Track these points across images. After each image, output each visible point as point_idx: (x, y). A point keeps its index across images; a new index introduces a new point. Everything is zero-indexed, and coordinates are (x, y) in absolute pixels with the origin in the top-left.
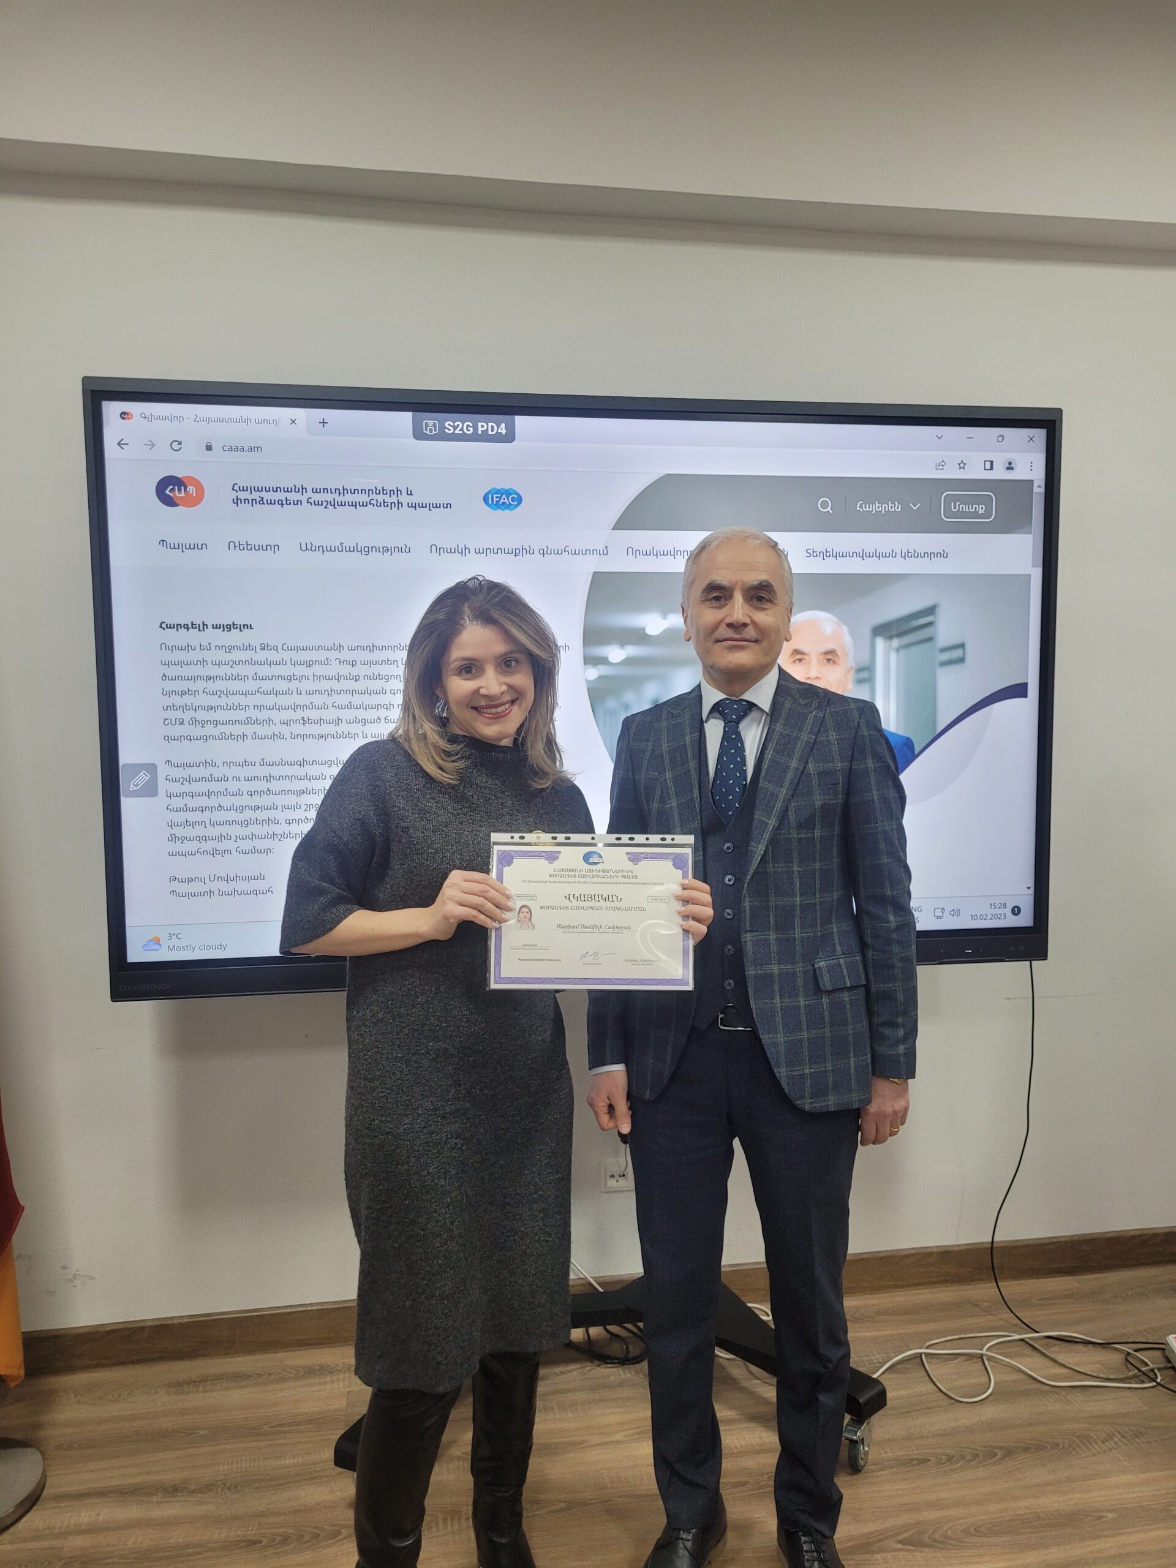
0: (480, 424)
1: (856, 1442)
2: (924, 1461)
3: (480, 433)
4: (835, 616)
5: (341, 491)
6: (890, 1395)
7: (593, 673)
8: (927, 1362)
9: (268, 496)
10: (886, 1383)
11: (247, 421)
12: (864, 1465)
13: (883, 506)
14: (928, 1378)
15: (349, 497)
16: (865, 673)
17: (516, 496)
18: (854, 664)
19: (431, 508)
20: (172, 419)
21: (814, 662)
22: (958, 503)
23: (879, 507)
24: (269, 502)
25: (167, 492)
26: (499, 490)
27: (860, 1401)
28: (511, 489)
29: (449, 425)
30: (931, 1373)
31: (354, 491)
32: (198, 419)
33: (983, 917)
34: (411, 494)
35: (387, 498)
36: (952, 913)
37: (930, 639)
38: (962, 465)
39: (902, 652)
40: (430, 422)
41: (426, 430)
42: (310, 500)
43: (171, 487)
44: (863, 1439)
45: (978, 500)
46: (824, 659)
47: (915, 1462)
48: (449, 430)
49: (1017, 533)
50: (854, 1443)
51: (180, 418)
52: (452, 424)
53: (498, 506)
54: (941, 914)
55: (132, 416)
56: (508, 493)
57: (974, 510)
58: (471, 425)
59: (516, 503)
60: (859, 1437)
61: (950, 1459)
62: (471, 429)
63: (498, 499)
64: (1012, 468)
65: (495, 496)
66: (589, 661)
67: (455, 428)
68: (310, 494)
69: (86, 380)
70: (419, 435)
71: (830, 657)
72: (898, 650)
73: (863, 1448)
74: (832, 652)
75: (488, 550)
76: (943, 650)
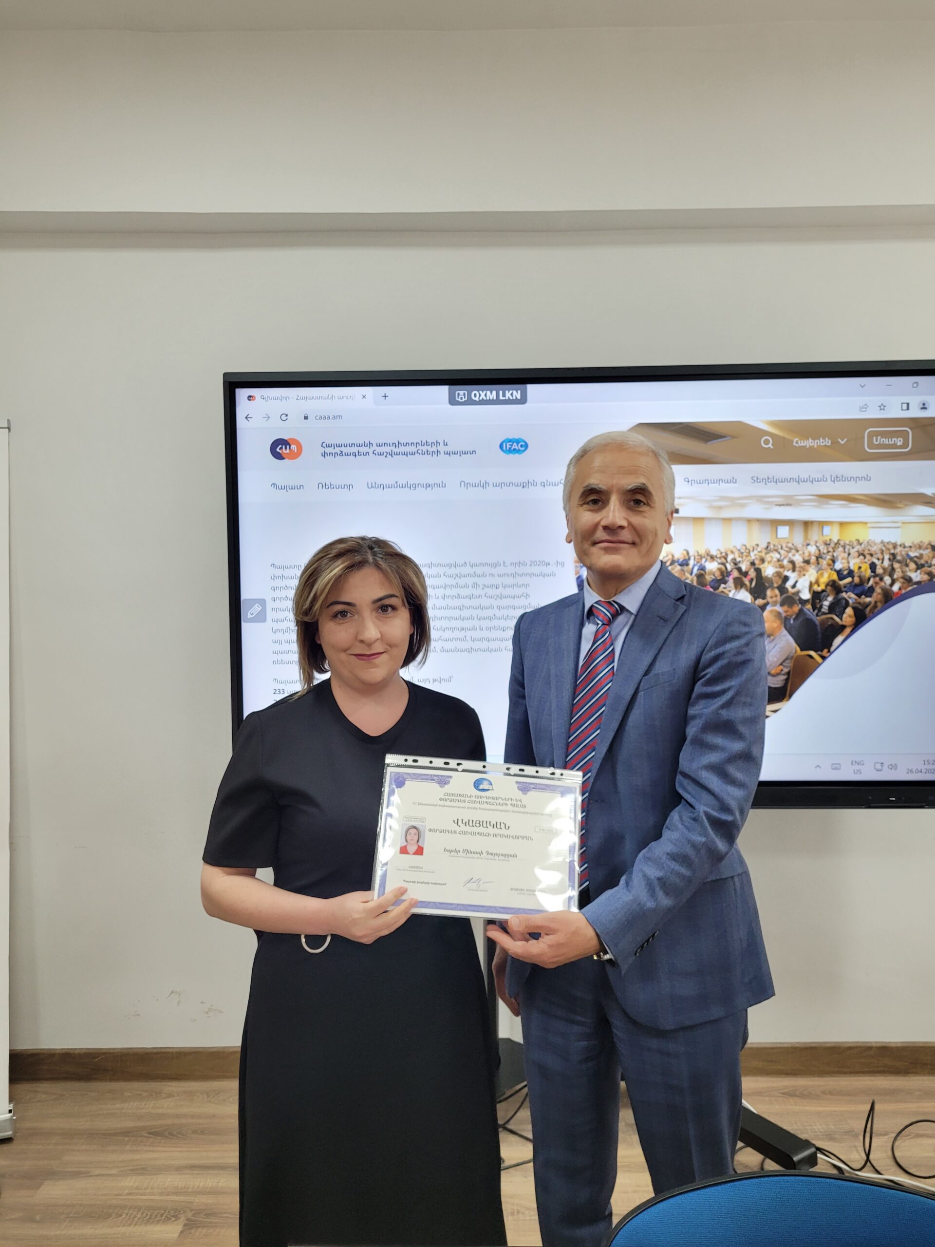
5: (397, 444)
9: (345, 450)
11: (332, 397)
13: (816, 441)
15: (402, 449)
17: (524, 444)
19: (461, 454)
20: (281, 399)
22: (879, 438)
23: (812, 443)
24: (346, 454)
25: (278, 450)
26: (511, 440)
27: (794, 1158)
28: (520, 439)
31: (406, 444)
32: (299, 398)
34: (447, 445)
35: (429, 449)
38: (882, 407)
40: (461, 393)
41: (458, 398)
42: (375, 452)
43: (280, 446)
45: (898, 434)
49: (930, 459)
51: (286, 398)
53: (511, 451)
54: (880, 768)
55: (255, 398)
56: (518, 441)
57: (893, 442)
63: (510, 446)
64: (926, 409)
65: (508, 444)
68: (375, 447)
69: (226, 375)
75: (503, 484)
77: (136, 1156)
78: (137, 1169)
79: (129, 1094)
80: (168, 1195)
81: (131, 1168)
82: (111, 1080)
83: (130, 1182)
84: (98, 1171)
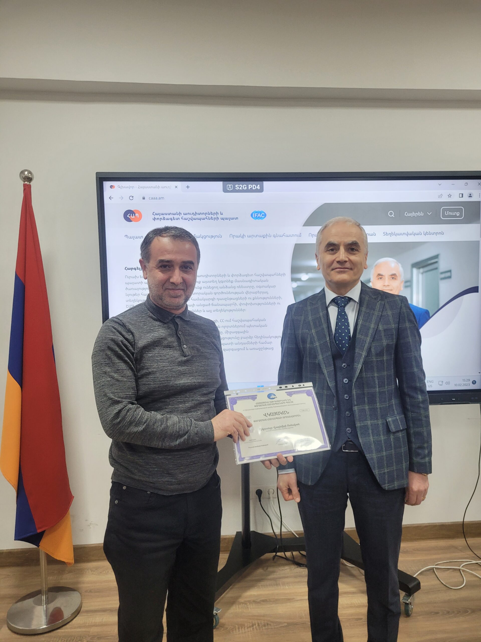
0: (249, 185)
1: (408, 604)
2: (437, 613)
3: (249, 189)
4: (396, 260)
5: (195, 214)
6: (422, 584)
7: (295, 285)
8: (436, 571)
9: (166, 217)
10: (420, 580)
11: (159, 187)
12: (411, 614)
13: (416, 214)
14: (436, 578)
15: (198, 216)
16: (408, 284)
17: (264, 214)
18: (404, 280)
19: (230, 219)
20: (129, 187)
21: (387, 279)
22: (448, 212)
23: (414, 214)
24: (167, 219)
25: (128, 216)
26: (257, 212)
27: (410, 587)
28: (262, 211)
29: (237, 186)
30: (438, 576)
31: (200, 214)
32: (139, 187)
33: (460, 385)
34: (222, 214)
35: (213, 216)
36: (446, 383)
37: (436, 269)
38: (450, 196)
39: (424, 274)
40: (230, 185)
41: (228, 189)
42: (182, 218)
43: (129, 214)
44: (411, 603)
45: (457, 210)
46: (391, 278)
47: (433, 613)
48: (237, 188)
49: (474, 224)
50: (407, 604)
51: (133, 187)
52: (238, 186)
53: (257, 218)
54: (442, 384)
56: (261, 213)
57: (455, 214)
58: (246, 186)
59: (264, 217)
60: (409, 602)
61: (448, 612)
62: (246, 187)
63: (257, 215)
64: (471, 197)
65: (255, 214)
66: (294, 280)
67: (239, 187)
68: (182, 215)
69: (97, 173)
70: (225, 190)
71: (393, 277)
72: (422, 273)
73: (411, 607)
74: (394, 275)
75: (253, 236)
76: (442, 273)
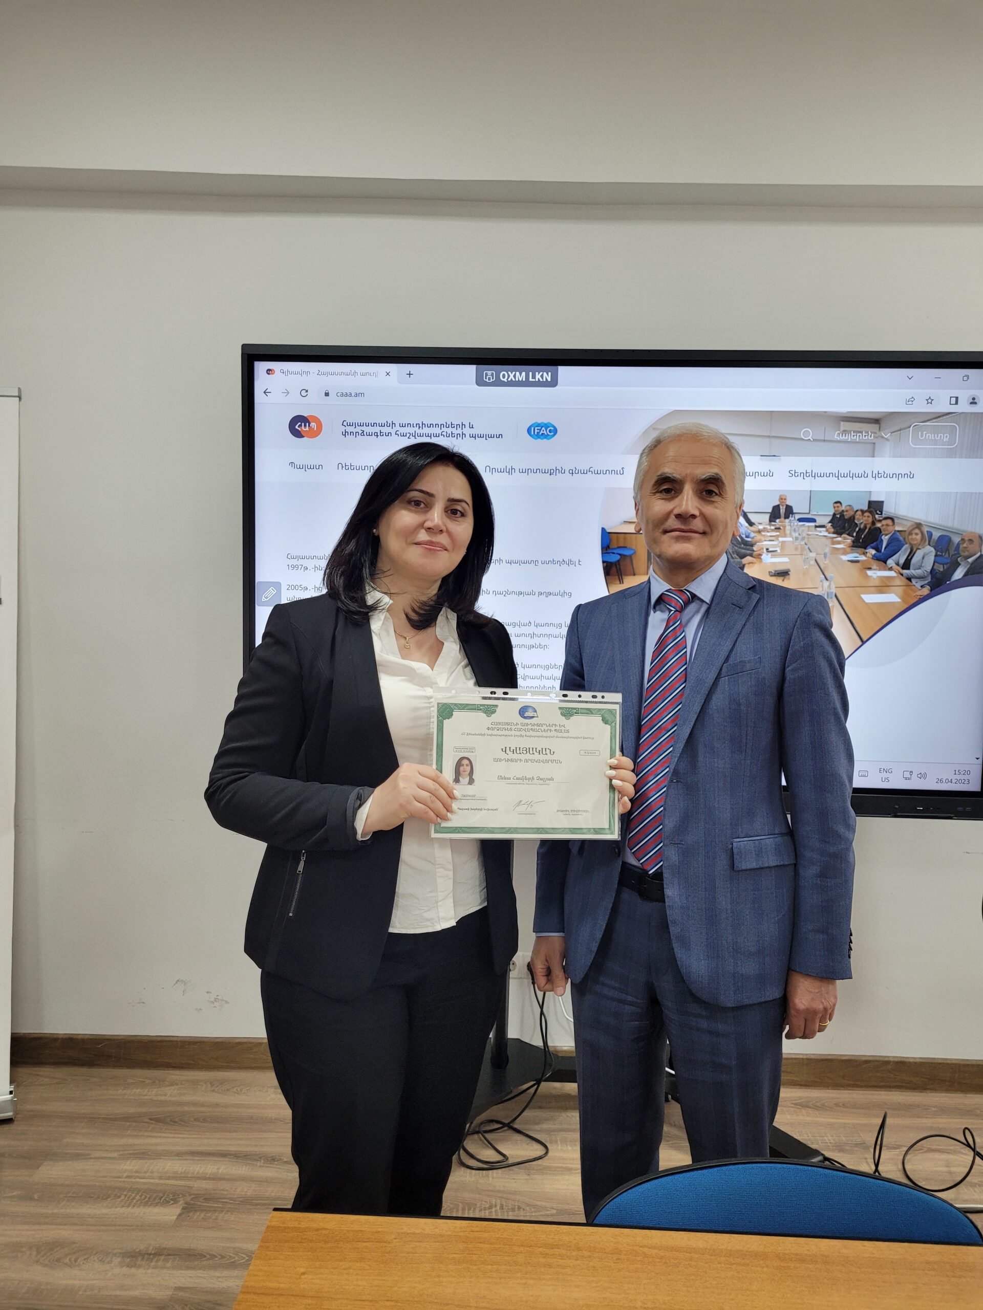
3: (531, 380)
5: (421, 426)
9: (367, 430)
11: (356, 374)
13: (858, 435)
15: (426, 430)
17: (552, 428)
19: (487, 438)
20: (303, 373)
22: (925, 433)
23: (854, 436)
24: (369, 434)
26: (539, 424)
28: (549, 423)
29: (503, 374)
31: (431, 425)
32: (320, 373)
34: (474, 428)
35: (454, 430)
38: (930, 401)
40: (489, 372)
41: (486, 379)
42: (399, 432)
43: (299, 423)
48: (504, 378)
49: (978, 458)
51: (308, 373)
52: (506, 374)
53: (538, 436)
55: (274, 372)
56: (546, 426)
57: (939, 438)
59: (552, 434)
62: (523, 377)
63: (538, 431)
64: (976, 403)
65: (536, 428)
67: (508, 376)
68: (399, 427)
69: (244, 347)
70: (480, 382)
77: (137, 1141)
78: (136, 1154)
79: (132, 1081)
80: (169, 1178)
81: (131, 1152)
82: (114, 1067)
83: (130, 1166)
84: (98, 1154)
